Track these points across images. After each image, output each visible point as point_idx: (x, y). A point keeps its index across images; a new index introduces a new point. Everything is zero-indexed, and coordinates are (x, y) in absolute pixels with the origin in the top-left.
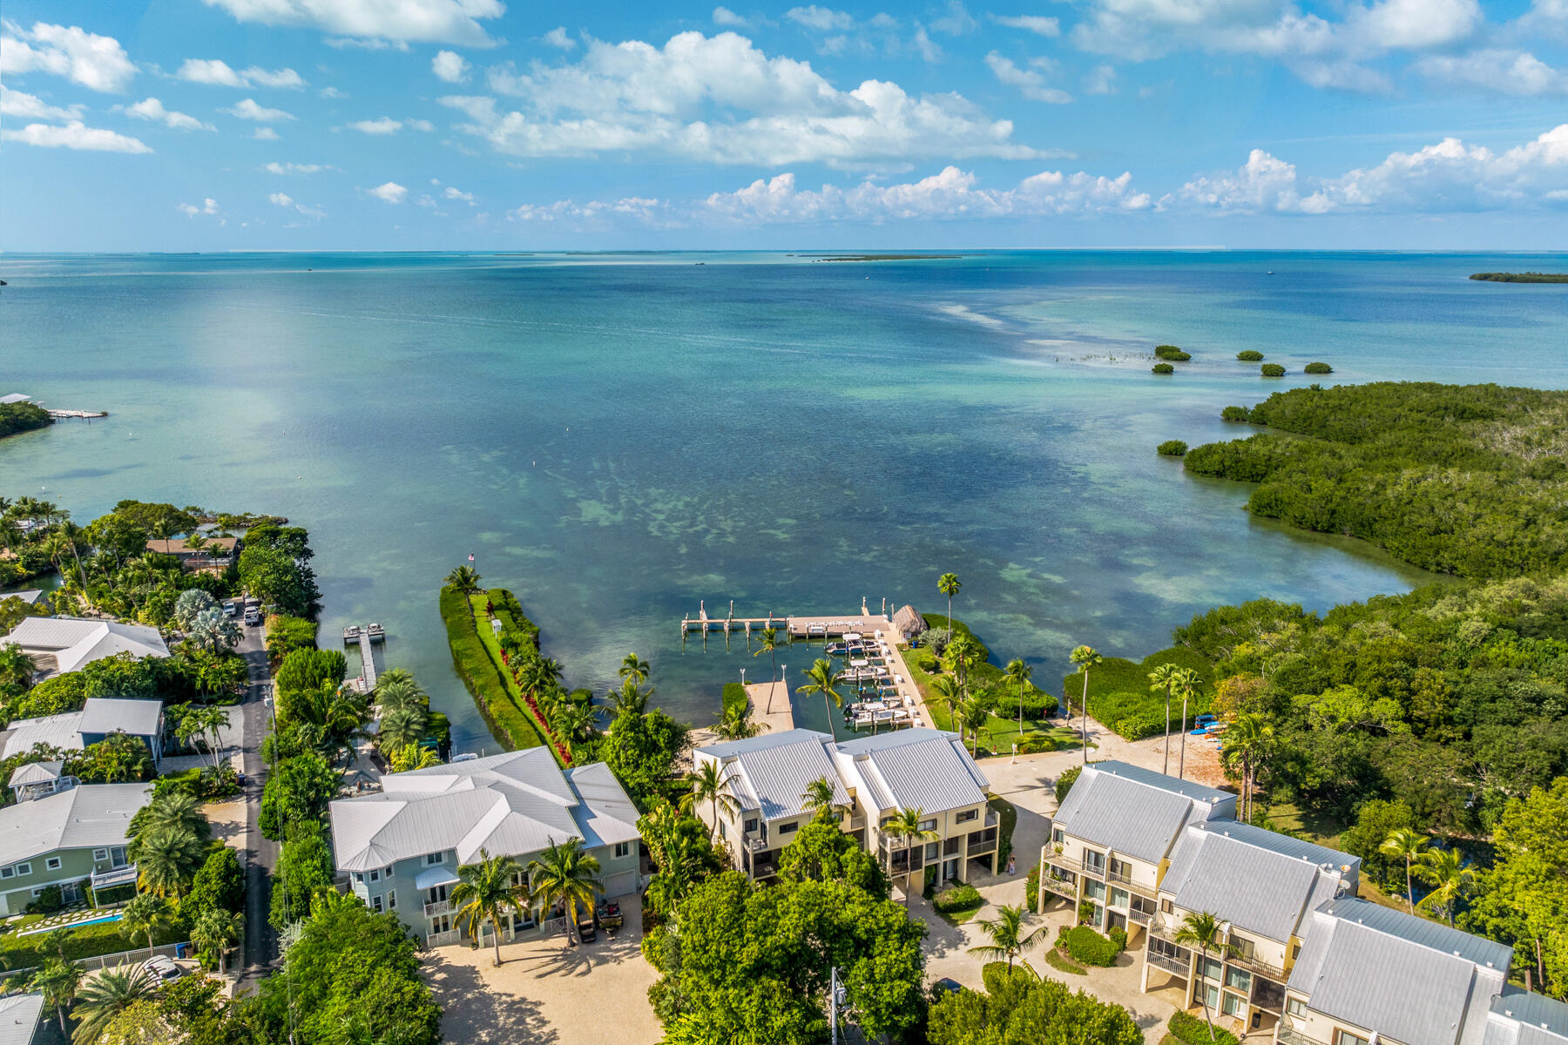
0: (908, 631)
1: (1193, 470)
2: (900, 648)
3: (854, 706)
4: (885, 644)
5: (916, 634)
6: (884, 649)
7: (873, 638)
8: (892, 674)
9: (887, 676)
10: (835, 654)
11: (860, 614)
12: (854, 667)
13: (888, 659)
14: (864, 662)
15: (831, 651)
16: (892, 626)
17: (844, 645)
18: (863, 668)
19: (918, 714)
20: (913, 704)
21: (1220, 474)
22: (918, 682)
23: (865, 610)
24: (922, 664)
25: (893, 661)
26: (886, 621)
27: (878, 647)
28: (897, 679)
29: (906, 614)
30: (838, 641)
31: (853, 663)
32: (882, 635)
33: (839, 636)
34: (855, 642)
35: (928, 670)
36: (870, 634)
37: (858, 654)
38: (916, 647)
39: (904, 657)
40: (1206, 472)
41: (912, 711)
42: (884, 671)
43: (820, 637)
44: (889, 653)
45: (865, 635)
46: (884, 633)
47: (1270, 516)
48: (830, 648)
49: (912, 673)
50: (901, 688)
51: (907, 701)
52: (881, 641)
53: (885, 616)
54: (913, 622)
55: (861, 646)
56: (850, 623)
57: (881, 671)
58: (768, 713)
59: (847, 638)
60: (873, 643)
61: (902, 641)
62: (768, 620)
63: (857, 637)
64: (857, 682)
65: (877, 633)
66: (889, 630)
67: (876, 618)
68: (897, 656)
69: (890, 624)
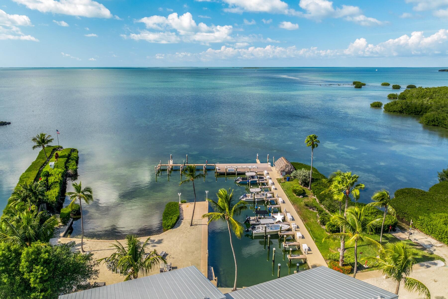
0: (284, 171)
1: (389, 111)
2: (279, 181)
3: (252, 218)
4: (270, 179)
5: (289, 172)
6: (270, 182)
7: (263, 175)
8: (276, 197)
9: (273, 199)
10: (241, 183)
11: (255, 162)
12: (252, 193)
13: (273, 187)
14: (258, 190)
15: (238, 182)
16: (273, 169)
17: (246, 179)
18: (258, 193)
19: (298, 227)
20: (293, 220)
21: (401, 112)
22: (294, 203)
23: (258, 161)
24: (295, 191)
25: (276, 189)
26: (270, 166)
27: (266, 180)
28: (280, 200)
29: (282, 163)
30: (243, 176)
31: (251, 190)
32: (268, 174)
33: (244, 174)
34: (253, 177)
35: (299, 195)
36: (261, 173)
37: (254, 184)
38: (289, 180)
39: (283, 186)
40: (395, 111)
41: (293, 226)
42: (271, 195)
43: (233, 174)
44: (273, 184)
45: (258, 173)
46: (269, 172)
47: (434, 125)
48: (238, 180)
49: (289, 197)
50: (284, 208)
51: (289, 217)
52: (268, 177)
53: (269, 163)
54: (287, 166)
55: (256, 179)
56: (250, 167)
57: (269, 195)
58: (191, 225)
59: (248, 174)
60: (263, 178)
61: (281, 177)
62: (204, 165)
63: (254, 174)
64: (254, 202)
65: (265, 172)
66: (272, 171)
67: (264, 165)
68: (278, 186)
69: (272, 168)
